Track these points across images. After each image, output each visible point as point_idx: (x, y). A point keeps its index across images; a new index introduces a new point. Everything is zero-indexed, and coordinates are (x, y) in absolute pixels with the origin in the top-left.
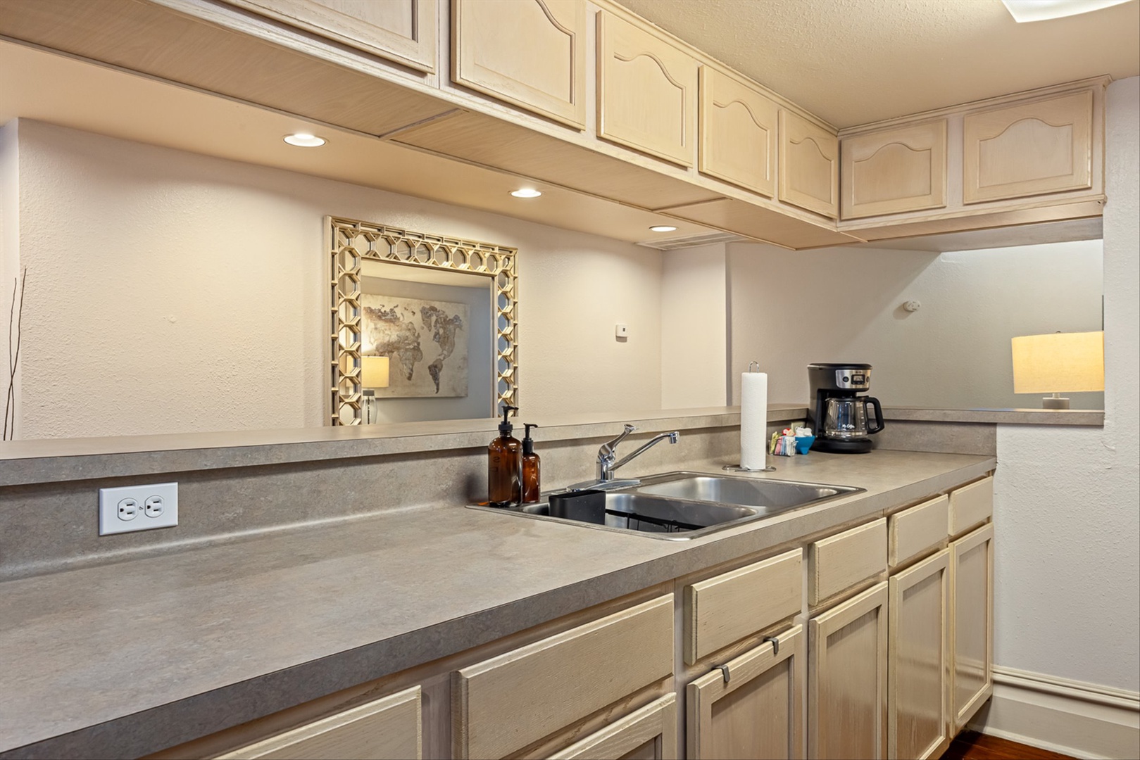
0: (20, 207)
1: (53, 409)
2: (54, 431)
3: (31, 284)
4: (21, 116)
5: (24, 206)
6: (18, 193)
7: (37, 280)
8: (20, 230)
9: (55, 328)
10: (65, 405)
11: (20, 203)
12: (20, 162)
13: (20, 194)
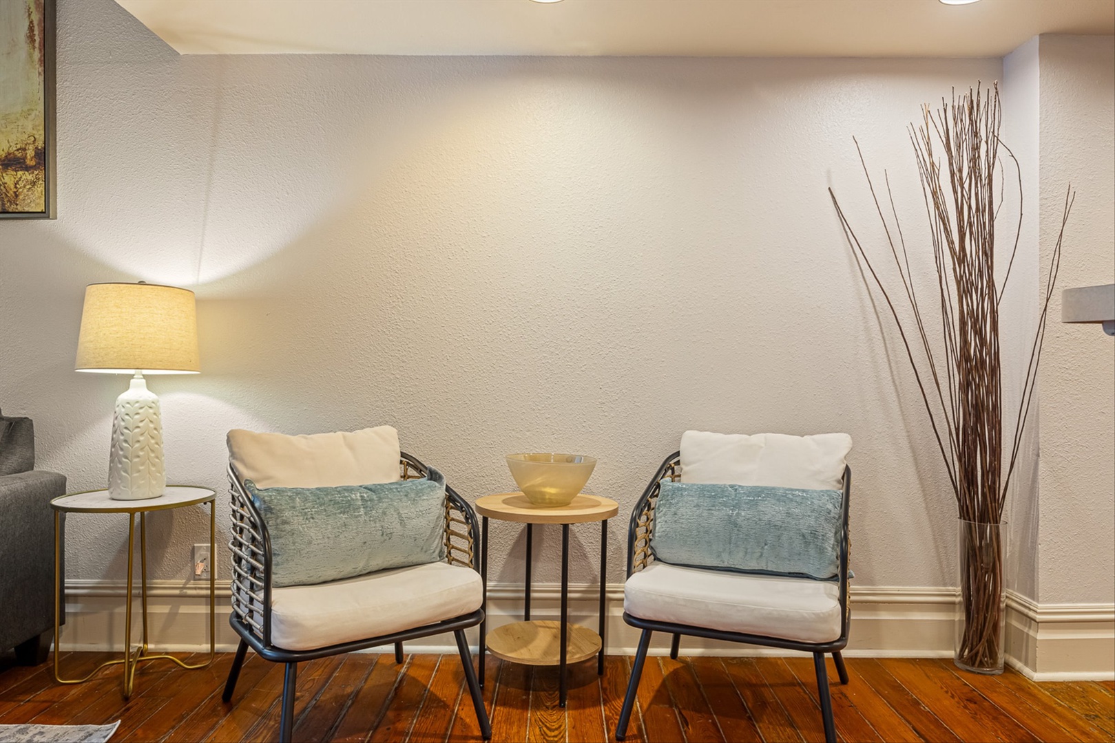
0: (1040, 128)
1: (1068, 340)
2: (1069, 364)
3: (1049, 208)
4: (1042, 32)
5: (1044, 126)
6: (1039, 112)
7: (1054, 203)
8: (1040, 152)
9: (1071, 253)
10: (1079, 336)
11: (1040, 124)
12: (1040, 80)
13: (1040, 114)
